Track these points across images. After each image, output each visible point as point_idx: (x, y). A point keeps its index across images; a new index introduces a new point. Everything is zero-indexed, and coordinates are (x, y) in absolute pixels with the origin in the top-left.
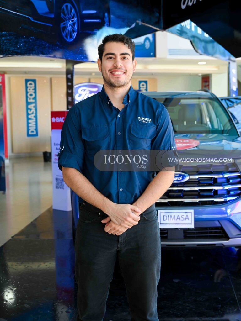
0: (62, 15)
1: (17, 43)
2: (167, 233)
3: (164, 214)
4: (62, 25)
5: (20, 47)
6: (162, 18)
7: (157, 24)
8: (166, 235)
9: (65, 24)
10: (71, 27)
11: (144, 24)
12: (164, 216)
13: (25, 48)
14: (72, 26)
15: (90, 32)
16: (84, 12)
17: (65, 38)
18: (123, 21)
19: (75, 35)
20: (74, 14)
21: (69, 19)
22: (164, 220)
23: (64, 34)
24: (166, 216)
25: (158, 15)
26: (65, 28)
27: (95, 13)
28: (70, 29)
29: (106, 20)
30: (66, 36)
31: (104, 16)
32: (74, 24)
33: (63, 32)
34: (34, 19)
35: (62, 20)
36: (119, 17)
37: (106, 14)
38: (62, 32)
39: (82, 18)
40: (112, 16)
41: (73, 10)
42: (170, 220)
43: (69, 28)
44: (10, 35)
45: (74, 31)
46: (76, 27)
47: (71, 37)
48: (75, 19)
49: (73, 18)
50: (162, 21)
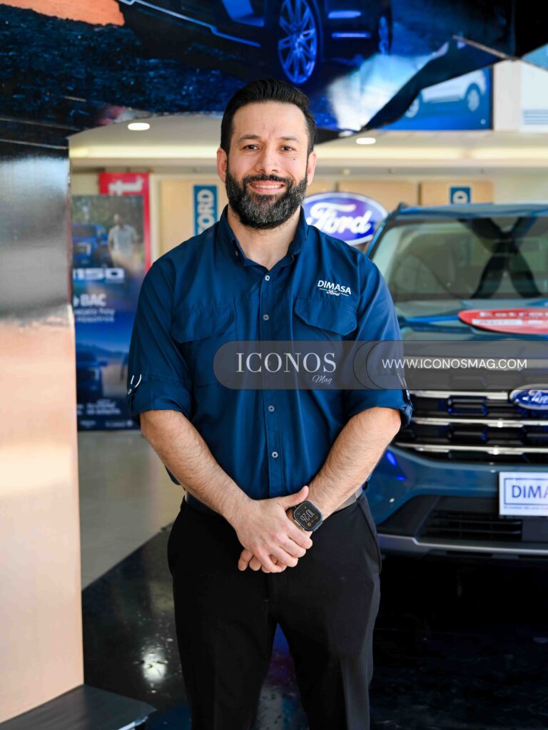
0: (282, 22)
1: (181, 85)
2: (519, 528)
3: (514, 482)
4: (281, 44)
5: (188, 94)
6: (512, 28)
7: (501, 43)
8: (518, 532)
9: (287, 42)
10: (301, 49)
11: (471, 43)
12: (514, 487)
13: (199, 97)
14: (304, 47)
15: (344, 61)
16: (333, 15)
17: (289, 75)
18: (422, 36)
19: (310, 67)
20: (310, 20)
21: (299, 31)
22: (514, 496)
23: (286, 66)
24: (520, 488)
25: (503, 21)
26: (288, 51)
27: (357, 18)
28: (299, 55)
29: (383, 32)
30: (292, 70)
31: (378, 25)
32: (309, 42)
33: (285, 58)
34: (219, 30)
35: (283, 34)
36: (412, 27)
37: (383, 21)
38: (282, 62)
39: (327, 28)
40: (396, 25)
41: (308, 12)
42: (529, 496)
43: (298, 52)
44: (166, 66)
45: (308, 59)
46: (313, 50)
47: (302, 72)
48: (312, 32)
49: (307, 28)
50: (513, 36)
